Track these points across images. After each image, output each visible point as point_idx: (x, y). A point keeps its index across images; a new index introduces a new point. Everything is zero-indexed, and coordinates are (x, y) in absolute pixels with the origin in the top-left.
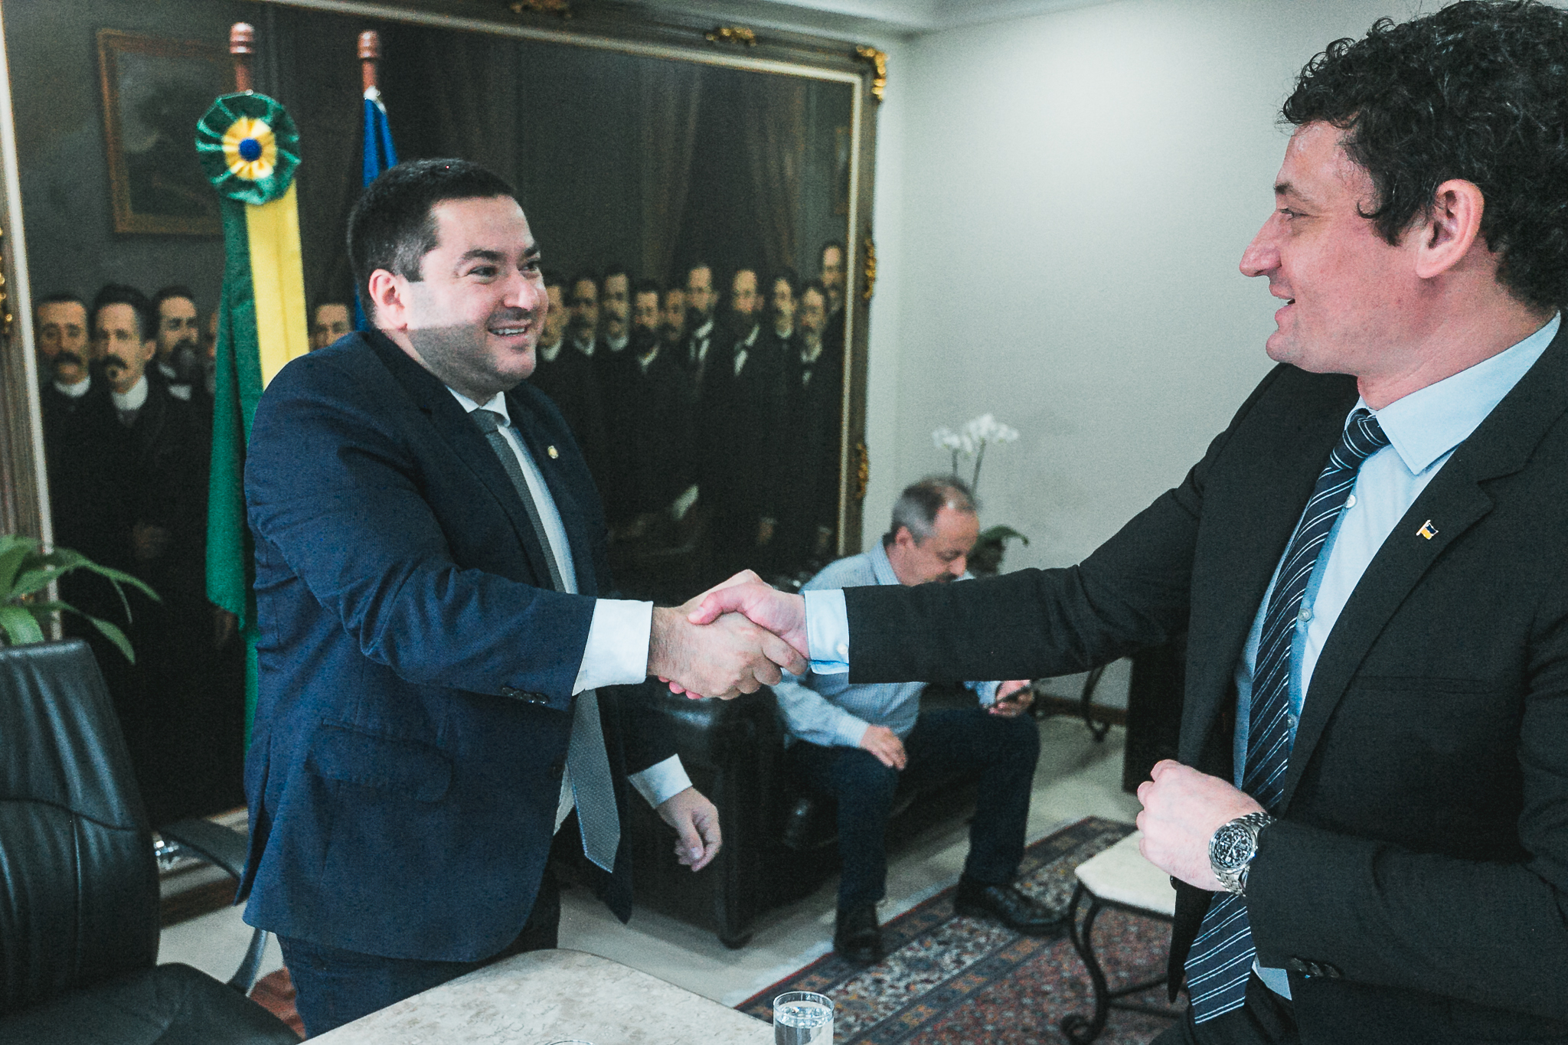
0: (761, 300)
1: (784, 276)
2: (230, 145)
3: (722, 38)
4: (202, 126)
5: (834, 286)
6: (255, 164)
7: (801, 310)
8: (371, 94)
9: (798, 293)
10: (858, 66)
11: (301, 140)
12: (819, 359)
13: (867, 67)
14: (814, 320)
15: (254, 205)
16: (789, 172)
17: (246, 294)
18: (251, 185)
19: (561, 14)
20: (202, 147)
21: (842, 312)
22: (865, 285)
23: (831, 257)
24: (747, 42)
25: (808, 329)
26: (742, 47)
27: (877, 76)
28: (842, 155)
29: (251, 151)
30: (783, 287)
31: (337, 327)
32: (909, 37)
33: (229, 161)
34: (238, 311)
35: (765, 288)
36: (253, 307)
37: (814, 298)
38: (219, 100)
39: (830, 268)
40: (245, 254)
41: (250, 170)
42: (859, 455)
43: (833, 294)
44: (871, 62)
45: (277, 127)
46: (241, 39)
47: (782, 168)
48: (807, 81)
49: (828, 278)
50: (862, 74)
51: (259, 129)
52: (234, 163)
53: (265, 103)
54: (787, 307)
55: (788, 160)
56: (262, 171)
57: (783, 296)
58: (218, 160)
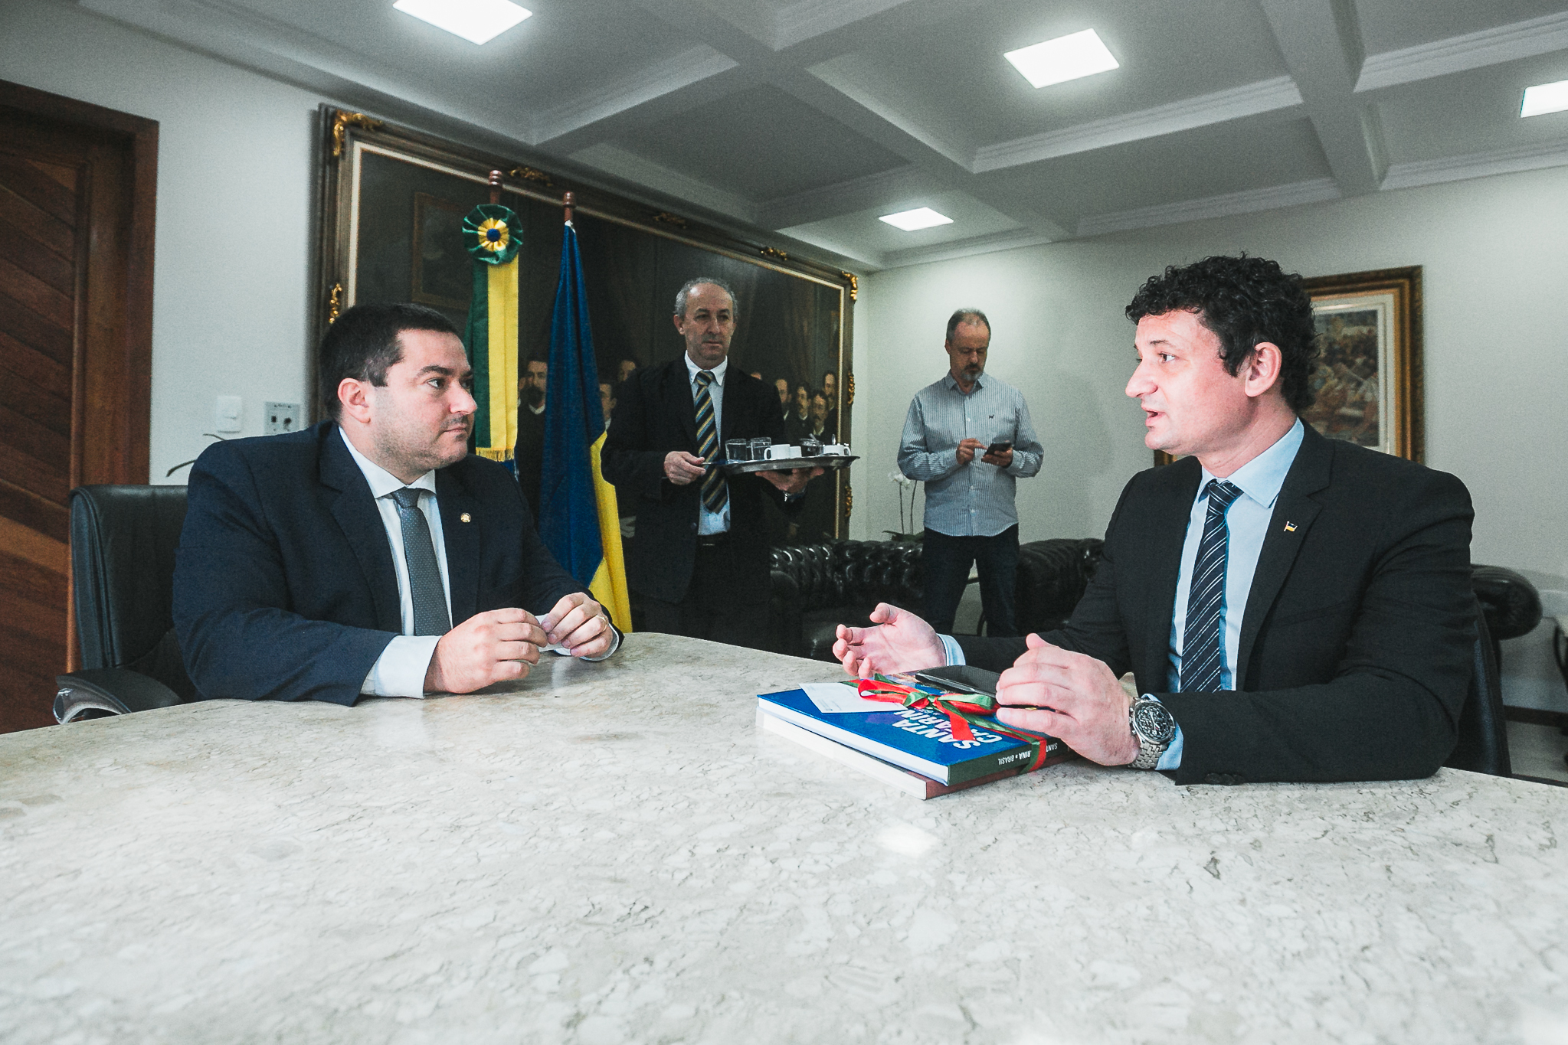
0: (790, 396)
1: (803, 385)
2: (482, 232)
3: (769, 253)
4: (466, 220)
5: (831, 395)
6: (496, 243)
7: (813, 406)
8: (568, 223)
9: (811, 396)
10: (841, 280)
11: (524, 233)
12: (822, 434)
13: (847, 283)
14: (820, 412)
15: (492, 265)
16: (806, 329)
17: (484, 314)
18: (494, 255)
19: (680, 226)
20: (464, 230)
21: (836, 410)
22: (848, 396)
23: (829, 379)
24: (782, 258)
25: (816, 417)
26: (779, 260)
27: (853, 288)
28: (835, 327)
29: (494, 236)
30: (802, 391)
31: (540, 375)
32: (869, 273)
33: (480, 241)
34: (478, 324)
35: (792, 390)
36: (487, 322)
37: (820, 400)
38: (478, 207)
39: (829, 386)
40: (486, 292)
41: (493, 246)
42: (846, 492)
43: (830, 400)
44: (849, 279)
45: (511, 225)
46: (495, 177)
47: (802, 327)
48: (816, 284)
49: (828, 391)
50: (844, 286)
51: (501, 225)
52: (483, 242)
53: (506, 211)
54: (805, 403)
55: (805, 323)
56: (500, 247)
57: (802, 396)
58: (475, 239)
